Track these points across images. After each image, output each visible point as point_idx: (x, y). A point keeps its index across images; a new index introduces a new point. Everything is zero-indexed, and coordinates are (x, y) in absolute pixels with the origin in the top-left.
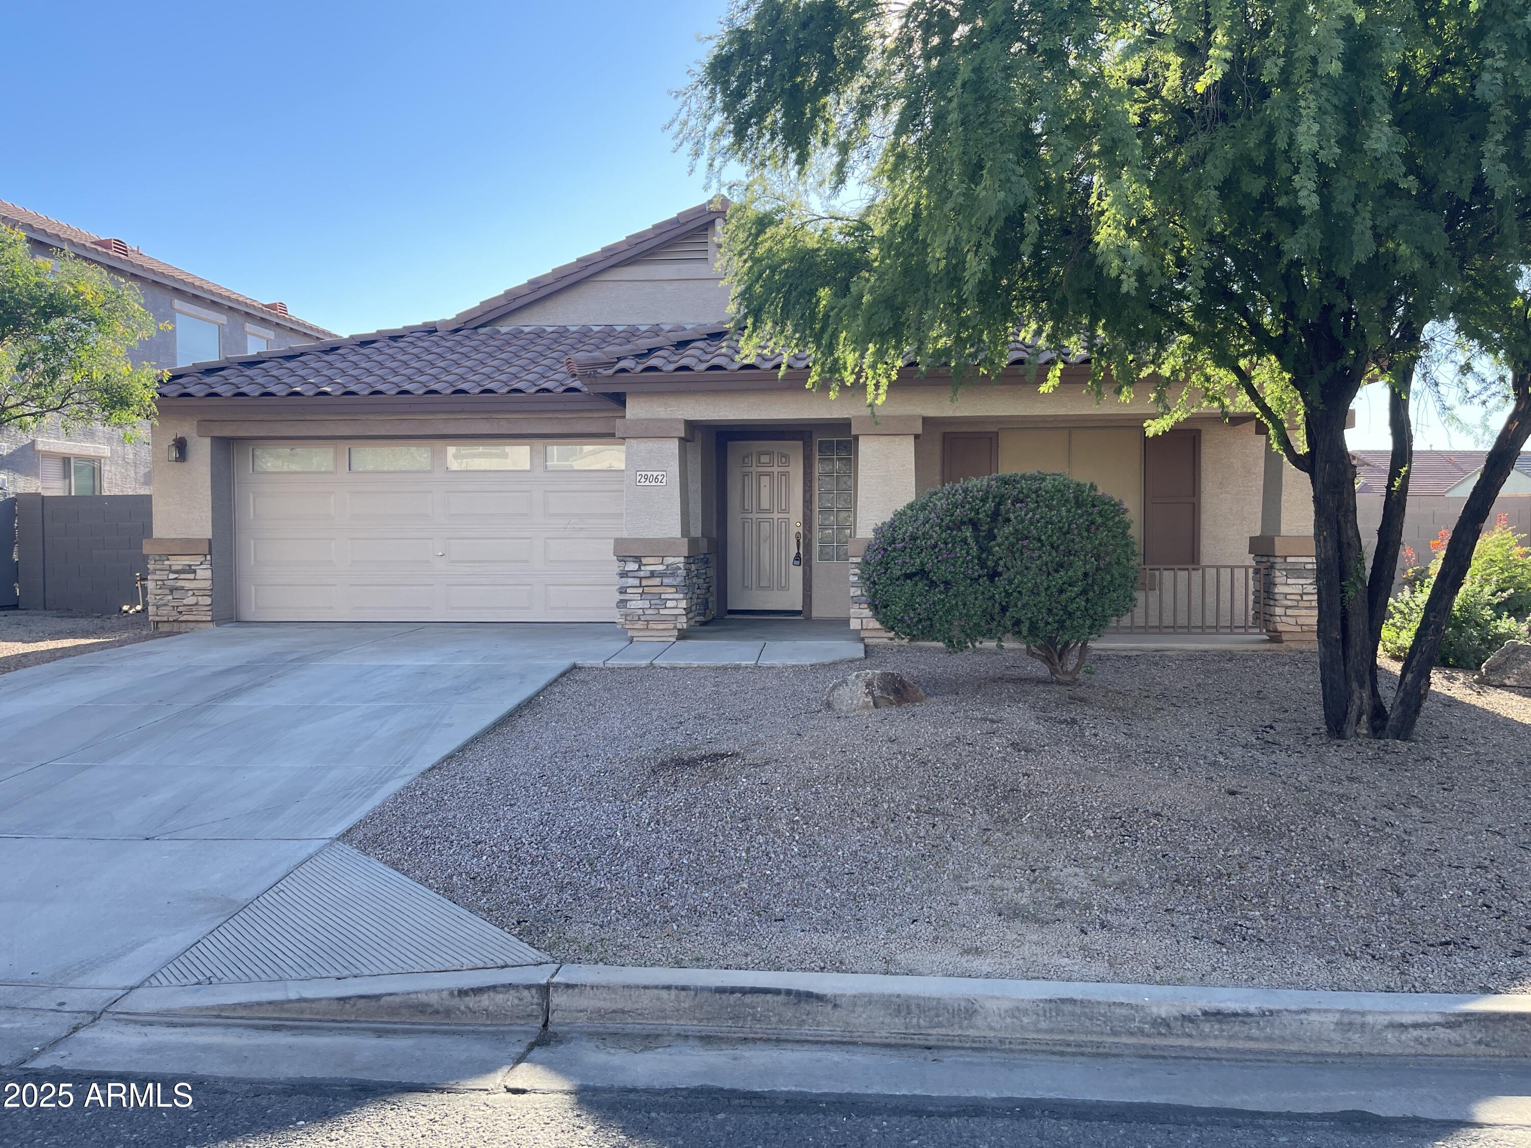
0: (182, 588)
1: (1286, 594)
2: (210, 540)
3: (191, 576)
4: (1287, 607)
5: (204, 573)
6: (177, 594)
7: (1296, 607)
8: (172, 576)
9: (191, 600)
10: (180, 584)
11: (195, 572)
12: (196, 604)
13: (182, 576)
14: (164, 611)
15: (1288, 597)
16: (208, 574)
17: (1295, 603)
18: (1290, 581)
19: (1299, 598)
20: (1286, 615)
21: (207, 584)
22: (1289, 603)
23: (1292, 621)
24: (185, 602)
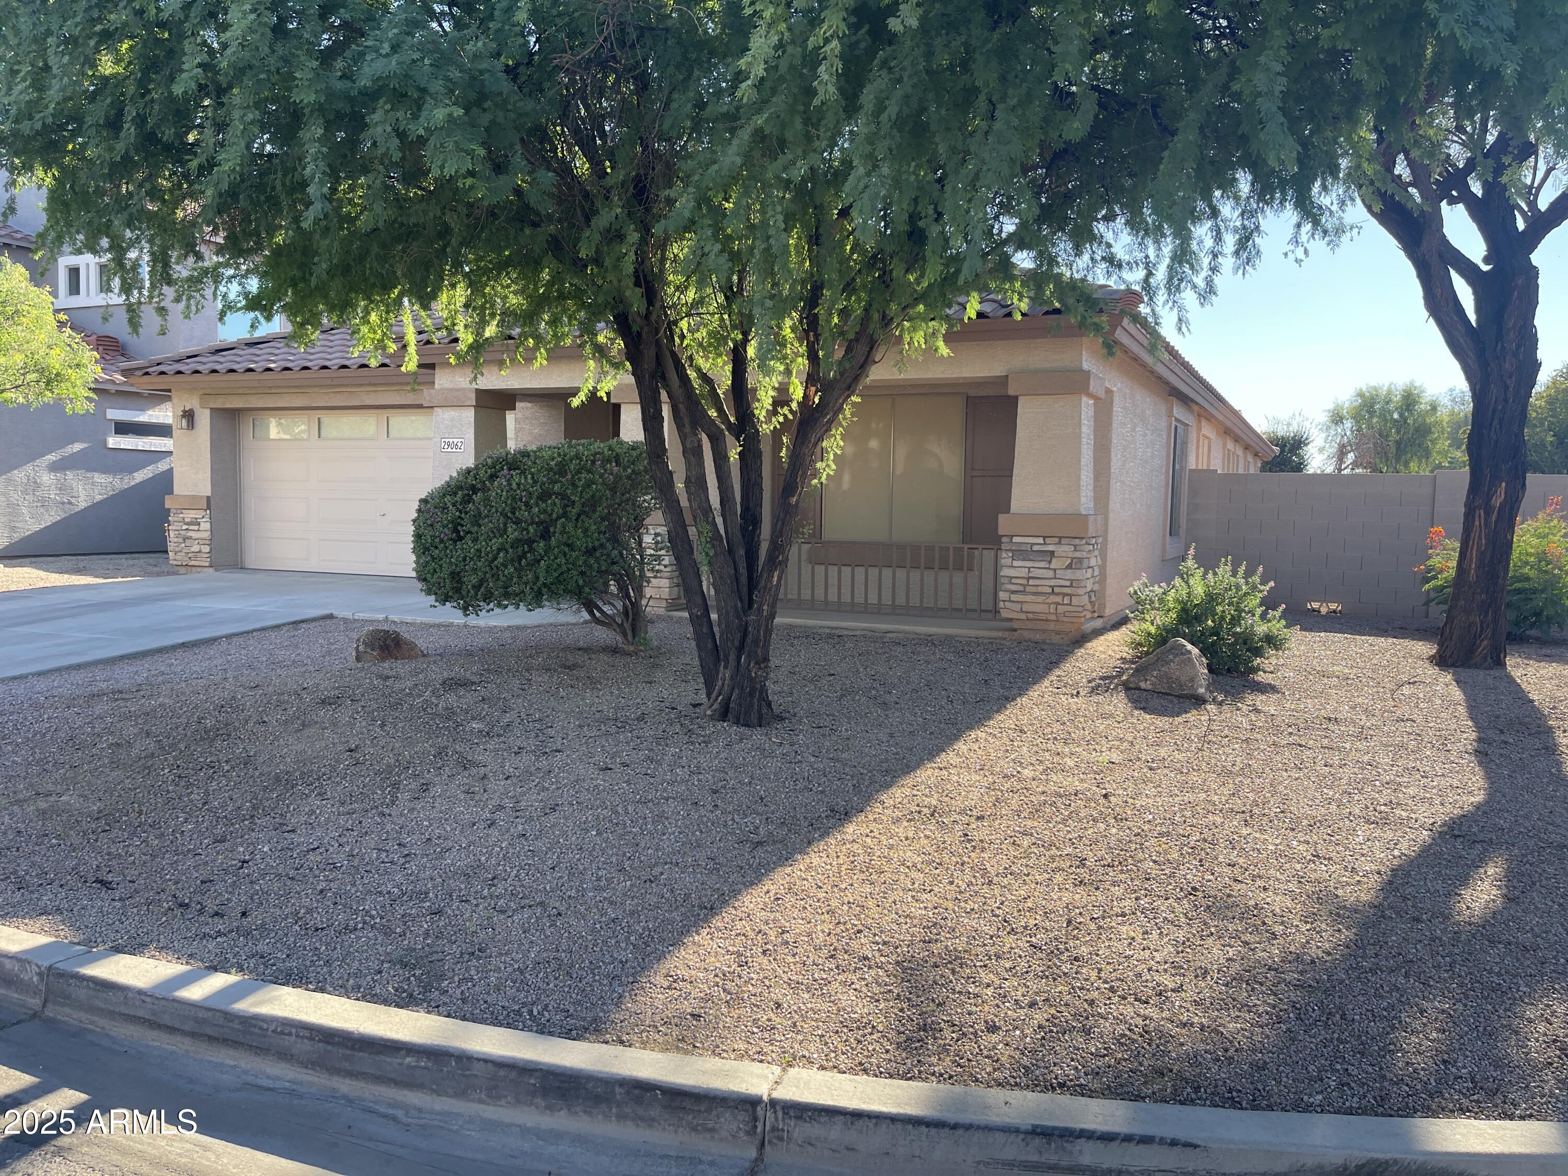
0: (190, 538)
1: (1012, 578)
2: (208, 498)
3: (196, 528)
4: (1013, 592)
5: (206, 526)
6: (188, 543)
7: (1023, 592)
8: (185, 527)
9: (196, 548)
10: (190, 534)
11: (199, 524)
12: (200, 552)
13: (191, 527)
14: (180, 556)
15: (1014, 581)
16: (208, 526)
17: (1022, 588)
18: (1015, 563)
19: (1024, 582)
20: (1010, 601)
21: (207, 535)
22: (1013, 588)
23: (1017, 607)
24: (192, 549)
